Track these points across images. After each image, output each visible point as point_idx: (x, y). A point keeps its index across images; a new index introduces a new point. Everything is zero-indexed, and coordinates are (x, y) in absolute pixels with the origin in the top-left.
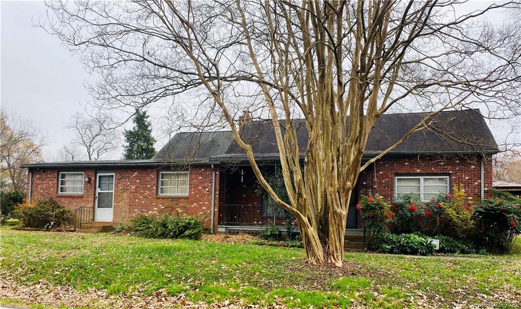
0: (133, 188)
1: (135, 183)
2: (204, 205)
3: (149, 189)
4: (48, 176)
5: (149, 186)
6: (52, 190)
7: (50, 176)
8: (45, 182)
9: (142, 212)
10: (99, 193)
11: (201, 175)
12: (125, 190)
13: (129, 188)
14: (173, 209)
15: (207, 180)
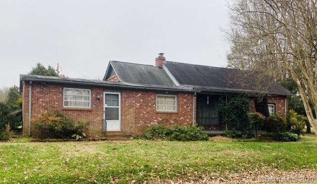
0: (138, 105)
1: (139, 102)
2: (188, 118)
3: (150, 107)
4: (51, 90)
5: (150, 104)
6: (56, 103)
7: (54, 90)
8: (48, 96)
9: (145, 123)
10: (106, 108)
11: (185, 98)
12: (131, 106)
13: (134, 105)
14: (168, 121)
15: (189, 102)
